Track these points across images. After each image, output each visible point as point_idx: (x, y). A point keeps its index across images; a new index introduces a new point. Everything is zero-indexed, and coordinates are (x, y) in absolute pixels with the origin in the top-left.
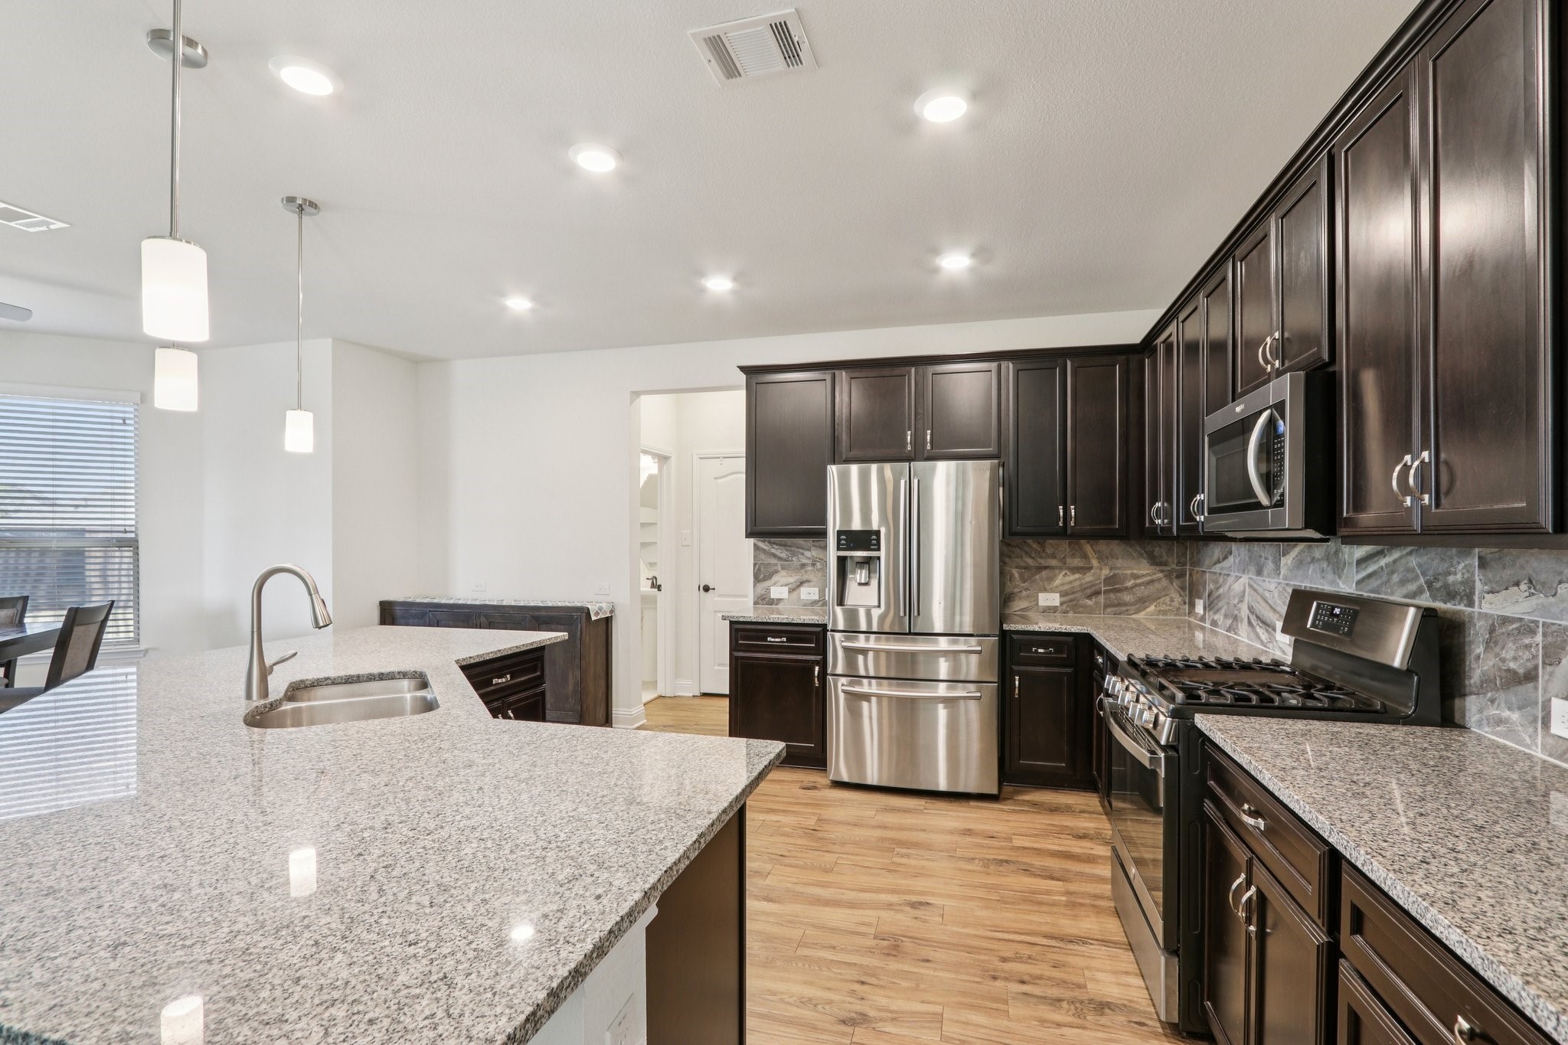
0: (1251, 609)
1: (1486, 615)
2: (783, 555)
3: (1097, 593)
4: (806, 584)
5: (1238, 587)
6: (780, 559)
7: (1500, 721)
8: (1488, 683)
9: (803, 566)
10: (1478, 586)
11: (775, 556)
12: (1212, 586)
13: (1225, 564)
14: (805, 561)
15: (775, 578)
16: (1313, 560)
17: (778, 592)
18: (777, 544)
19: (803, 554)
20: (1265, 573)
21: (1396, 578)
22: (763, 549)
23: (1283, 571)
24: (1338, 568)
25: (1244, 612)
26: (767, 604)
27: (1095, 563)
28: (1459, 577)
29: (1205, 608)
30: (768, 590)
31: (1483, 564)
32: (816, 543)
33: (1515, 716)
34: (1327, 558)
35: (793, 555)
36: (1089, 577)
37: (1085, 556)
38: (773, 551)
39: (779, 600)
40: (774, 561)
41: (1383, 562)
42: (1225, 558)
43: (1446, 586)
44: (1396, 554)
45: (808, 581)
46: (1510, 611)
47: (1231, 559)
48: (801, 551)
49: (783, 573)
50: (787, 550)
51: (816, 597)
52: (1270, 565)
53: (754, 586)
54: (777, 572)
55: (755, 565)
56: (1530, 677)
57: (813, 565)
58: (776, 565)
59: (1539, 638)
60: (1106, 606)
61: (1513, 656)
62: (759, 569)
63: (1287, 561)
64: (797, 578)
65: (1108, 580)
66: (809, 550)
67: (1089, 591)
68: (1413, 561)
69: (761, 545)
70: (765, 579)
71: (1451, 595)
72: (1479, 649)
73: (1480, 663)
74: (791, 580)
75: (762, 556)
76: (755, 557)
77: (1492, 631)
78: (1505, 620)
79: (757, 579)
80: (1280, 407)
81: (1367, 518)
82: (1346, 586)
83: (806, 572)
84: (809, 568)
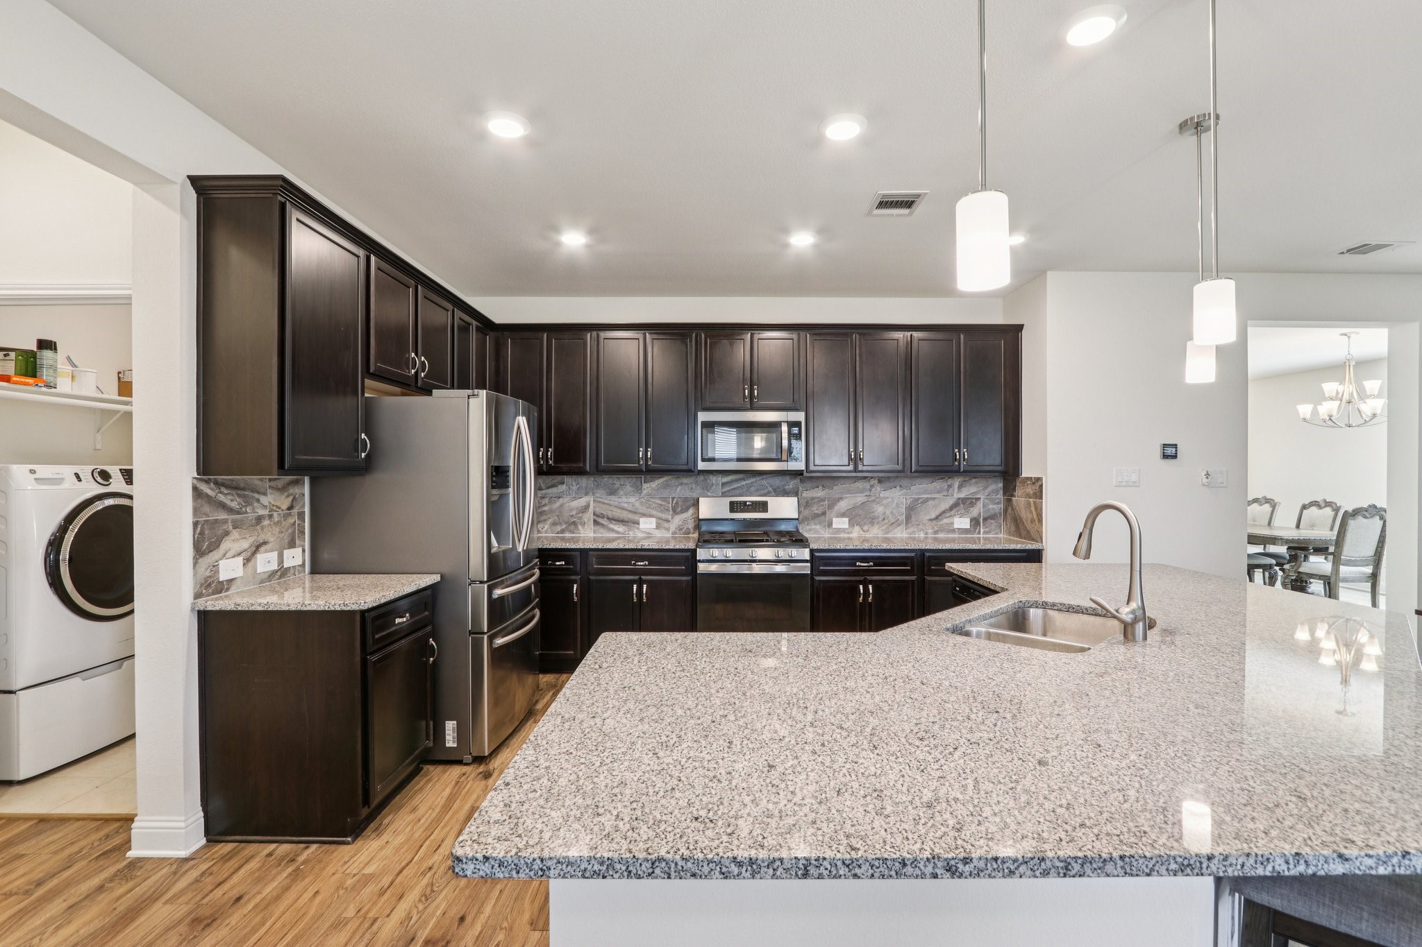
1: (805, 498)
2: (234, 505)
4: (262, 549)
5: (578, 504)
6: (231, 511)
7: (810, 530)
9: (259, 519)
10: (801, 489)
11: (223, 506)
13: (555, 490)
14: (261, 512)
15: (225, 545)
16: (682, 484)
17: (230, 568)
18: (227, 487)
19: (258, 501)
20: (620, 492)
21: (753, 489)
22: (207, 496)
23: (646, 491)
24: (707, 488)
26: (213, 593)
28: (791, 486)
30: (215, 567)
32: (273, 484)
33: (818, 527)
34: (696, 483)
35: (248, 503)
38: (221, 498)
39: (230, 581)
40: (222, 516)
41: (744, 483)
42: (553, 486)
43: (784, 490)
44: (752, 480)
45: (265, 543)
46: (816, 496)
47: (562, 486)
48: (256, 496)
49: (235, 534)
50: (239, 496)
51: (275, 566)
52: (628, 488)
53: (195, 564)
54: (227, 533)
55: (195, 524)
56: (824, 514)
57: (271, 516)
58: (225, 521)
59: (826, 502)
61: (817, 509)
62: (202, 533)
63: (651, 486)
64: (251, 540)
66: (265, 494)
68: (764, 482)
69: (204, 488)
70: (211, 550)
72: (803, 509)
73: (803, 512)
74: (245, 544)
75: (206, 509)
76: (196, 511)
77: (807, 502)
78: (813, 499)
79: (201, 549)
80: (795, 424)
83: (262, 528)
84: (266, 522)
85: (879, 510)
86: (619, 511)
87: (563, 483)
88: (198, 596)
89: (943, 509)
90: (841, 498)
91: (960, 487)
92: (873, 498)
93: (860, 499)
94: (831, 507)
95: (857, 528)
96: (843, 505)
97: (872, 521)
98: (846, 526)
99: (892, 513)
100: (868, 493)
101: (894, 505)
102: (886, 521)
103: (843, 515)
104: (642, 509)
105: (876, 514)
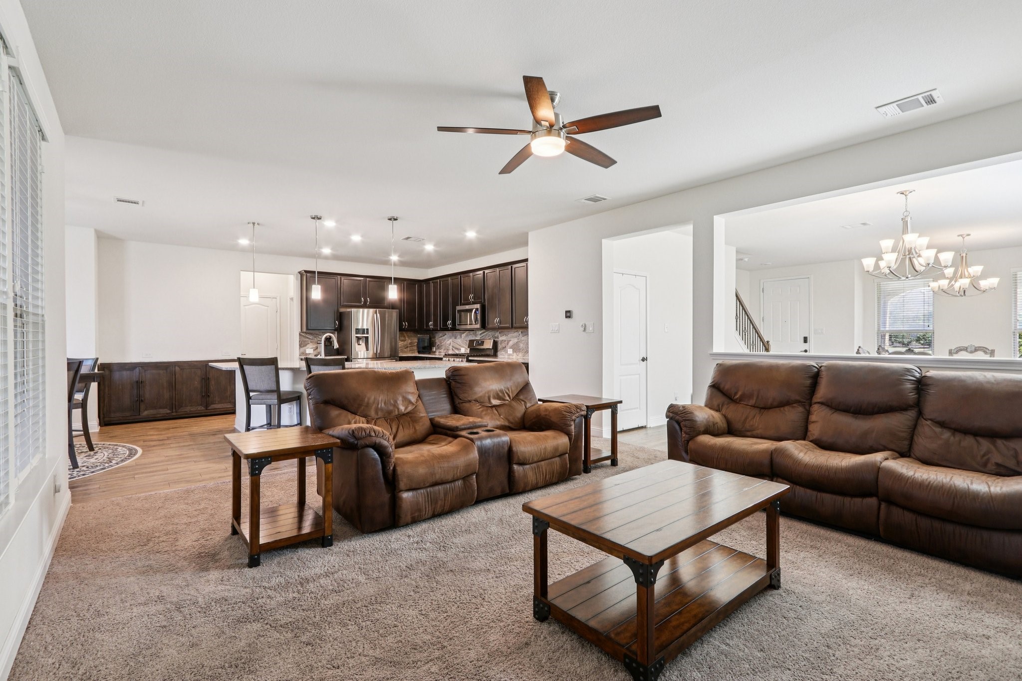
0: (453, 347)
1: (501, 340)
3: (408, 347)
5: (448, 342)
6: (310, 339)
7: (502, 354)
8: (501, 349)
10: (500, 336)
11: (308, 338)
12: (439, 343)
13: (444, 337)
14: (319, 339)
15: (308, 346)
16: (470, 334)
17: (309, 351)
18: (308, 334)
20: (457, 338)
21: (487, 336)
22: (303, 335)
23: (463, 337)
24: (476, 336)
25: (451, 347)
27: (407, 338)
28: (497, 335)
29: (436, 349)
30: (305, 350)
31: (500, 333)
33: (504, 353)
34: (473, 334)
35: (315, 337)
36: (405, 343)
37: (404, 337)
38: (307, 336)
39: (310, 354)
41: (485, 334)
42: (444, 336)
43: (495, 336)
44: (487, 332)
47: (446, 336)
48: (318, 336)
49: (311, 344)
50: (312, 336)
52: (459, 336)
53: (300, 349)
54: (309, 343)
55: (300, 341)
56: (505, 347)
58: (308, 341)
59: (506, 342)
60: (410, 351)
61: (503, 345)
62: (301, 343)
63: (463, 335)
64: (316, 346)
65: (410, 343)
66: (321, 335)
67: (405, 347)
68: (490, 333)
70: (303, 347)
71: (496, 338)
72: (499, 345)
73: (500, 346)
74: (314, 346)
75: (303, 338)
76: (300, 338)
77: (501, 342)
78: (503, 340)
79: (301, 346)
80: (477, 309)
81: (490, 326)
82: (478, 338)
88: (300, 355)
90: (510, 340)
92: (520, 340)
93: (516, 340)
94: (508, 344)
95: (515, 354)
96: (511, 343)
97: (520, 350)
98: (511, 353)
99: (526, 347)
100: (517, 336)
101: (527, 343)
102: (524, 351)
103: (511, 348)
105: (521, 347)
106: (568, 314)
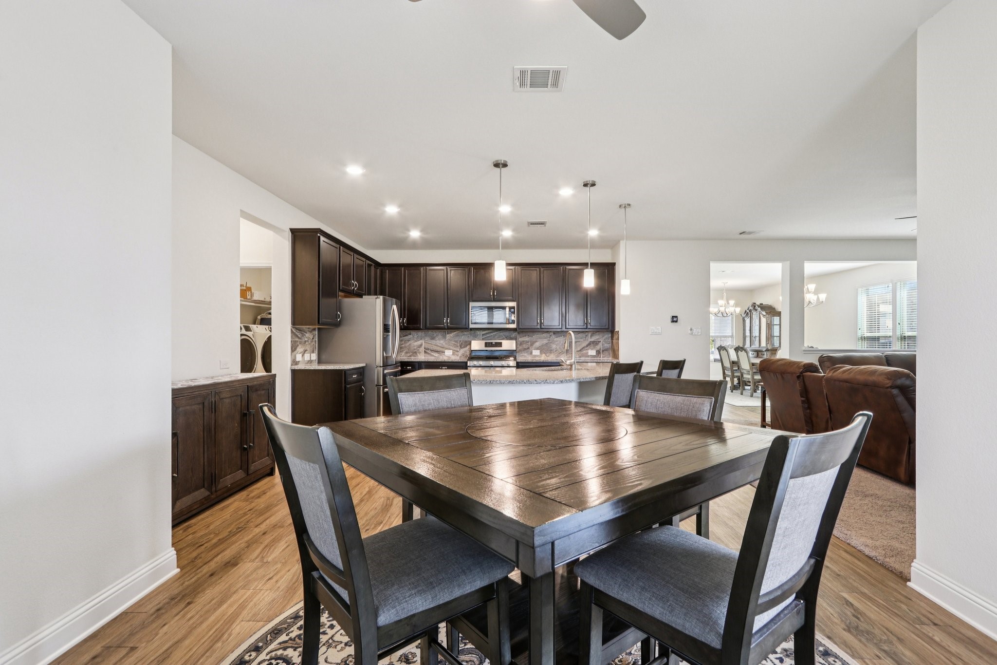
0: (427, 349)
1: (519, 341)
2: (299, 336)
4: (306, 352)
5: (418, 343)
6: (299, 338)
7: (522, 356)
9: (305, 342)
10: (517, 336)
11: (297, 336)
14: (306, 339)
15: (298, 349)
16: (464, 334)
17: (299, 357)
18: (298, 330)
19: (305, 335)
20: (437, 339)
21: (496, 337)
22: (294, 332)
23: (447, 338)
24: (475, 336)
25: (422, 350)
26: (295, 365)
28: (512, 335)
30: (296, 355)
32: (309, 329)
33: (526, 354)
34: (470, 334)
35: (303, 336)
38: (297, 333)
39: (299, 360)
40: (297, 339)
41: (492, 334)
43: (509, 337)
44: (496, 333)
45: (307, 350)
46: (524, 340)
48: (305, 333)
49: (300, 346)
50: (301, 333)
51: (309, 359)
52: (440, 337)
53: (291, 353)
54: (298, 346)
55: (291, 341)
56: (529, 348)
57: (308, 341)
58: (298, 341)
62: (293, 344)
63: (450, 336)
64: (304, 349)
66: (307, 333)
68: (502, 334)
69: (293, 329)
70: (295, 350)
74: (302, 350)
75: (294, 336)
76: (292, 337)
77: (520, 343)
78: (524, 341)
79: (292, 349)
82: (479, 338)
83: (306, 345)
84: (307, 343)
85: (554, 346)
86: (436, 347)
87: (411, 334)
88: (292, 365)
89: (583, 346)
90: (537, 341)
91: (591, 336)
92: (551, 341)
93: (545, 341)
94: (532, 345)
95: (544, 355)
96: (537, 344)
97: (551, 351)
98: (537, 354)
99: (560, 348)
100: (549, 339)
101: (561, 344)
102: (557, 352)
103: (537, 349)
104: (446, 346)
105: (552, 348)
106: (674, 319)
